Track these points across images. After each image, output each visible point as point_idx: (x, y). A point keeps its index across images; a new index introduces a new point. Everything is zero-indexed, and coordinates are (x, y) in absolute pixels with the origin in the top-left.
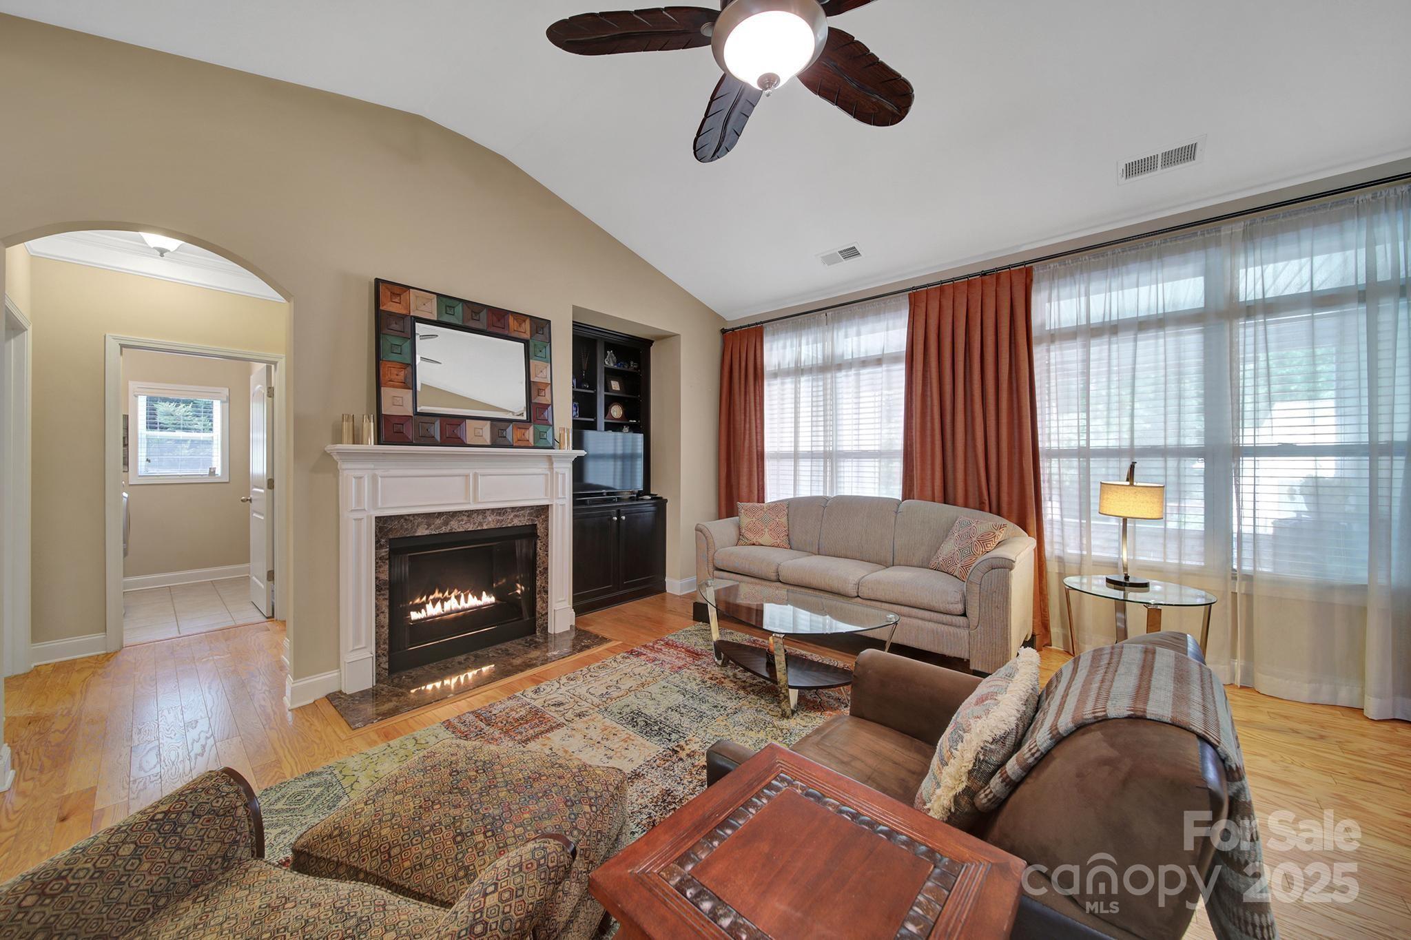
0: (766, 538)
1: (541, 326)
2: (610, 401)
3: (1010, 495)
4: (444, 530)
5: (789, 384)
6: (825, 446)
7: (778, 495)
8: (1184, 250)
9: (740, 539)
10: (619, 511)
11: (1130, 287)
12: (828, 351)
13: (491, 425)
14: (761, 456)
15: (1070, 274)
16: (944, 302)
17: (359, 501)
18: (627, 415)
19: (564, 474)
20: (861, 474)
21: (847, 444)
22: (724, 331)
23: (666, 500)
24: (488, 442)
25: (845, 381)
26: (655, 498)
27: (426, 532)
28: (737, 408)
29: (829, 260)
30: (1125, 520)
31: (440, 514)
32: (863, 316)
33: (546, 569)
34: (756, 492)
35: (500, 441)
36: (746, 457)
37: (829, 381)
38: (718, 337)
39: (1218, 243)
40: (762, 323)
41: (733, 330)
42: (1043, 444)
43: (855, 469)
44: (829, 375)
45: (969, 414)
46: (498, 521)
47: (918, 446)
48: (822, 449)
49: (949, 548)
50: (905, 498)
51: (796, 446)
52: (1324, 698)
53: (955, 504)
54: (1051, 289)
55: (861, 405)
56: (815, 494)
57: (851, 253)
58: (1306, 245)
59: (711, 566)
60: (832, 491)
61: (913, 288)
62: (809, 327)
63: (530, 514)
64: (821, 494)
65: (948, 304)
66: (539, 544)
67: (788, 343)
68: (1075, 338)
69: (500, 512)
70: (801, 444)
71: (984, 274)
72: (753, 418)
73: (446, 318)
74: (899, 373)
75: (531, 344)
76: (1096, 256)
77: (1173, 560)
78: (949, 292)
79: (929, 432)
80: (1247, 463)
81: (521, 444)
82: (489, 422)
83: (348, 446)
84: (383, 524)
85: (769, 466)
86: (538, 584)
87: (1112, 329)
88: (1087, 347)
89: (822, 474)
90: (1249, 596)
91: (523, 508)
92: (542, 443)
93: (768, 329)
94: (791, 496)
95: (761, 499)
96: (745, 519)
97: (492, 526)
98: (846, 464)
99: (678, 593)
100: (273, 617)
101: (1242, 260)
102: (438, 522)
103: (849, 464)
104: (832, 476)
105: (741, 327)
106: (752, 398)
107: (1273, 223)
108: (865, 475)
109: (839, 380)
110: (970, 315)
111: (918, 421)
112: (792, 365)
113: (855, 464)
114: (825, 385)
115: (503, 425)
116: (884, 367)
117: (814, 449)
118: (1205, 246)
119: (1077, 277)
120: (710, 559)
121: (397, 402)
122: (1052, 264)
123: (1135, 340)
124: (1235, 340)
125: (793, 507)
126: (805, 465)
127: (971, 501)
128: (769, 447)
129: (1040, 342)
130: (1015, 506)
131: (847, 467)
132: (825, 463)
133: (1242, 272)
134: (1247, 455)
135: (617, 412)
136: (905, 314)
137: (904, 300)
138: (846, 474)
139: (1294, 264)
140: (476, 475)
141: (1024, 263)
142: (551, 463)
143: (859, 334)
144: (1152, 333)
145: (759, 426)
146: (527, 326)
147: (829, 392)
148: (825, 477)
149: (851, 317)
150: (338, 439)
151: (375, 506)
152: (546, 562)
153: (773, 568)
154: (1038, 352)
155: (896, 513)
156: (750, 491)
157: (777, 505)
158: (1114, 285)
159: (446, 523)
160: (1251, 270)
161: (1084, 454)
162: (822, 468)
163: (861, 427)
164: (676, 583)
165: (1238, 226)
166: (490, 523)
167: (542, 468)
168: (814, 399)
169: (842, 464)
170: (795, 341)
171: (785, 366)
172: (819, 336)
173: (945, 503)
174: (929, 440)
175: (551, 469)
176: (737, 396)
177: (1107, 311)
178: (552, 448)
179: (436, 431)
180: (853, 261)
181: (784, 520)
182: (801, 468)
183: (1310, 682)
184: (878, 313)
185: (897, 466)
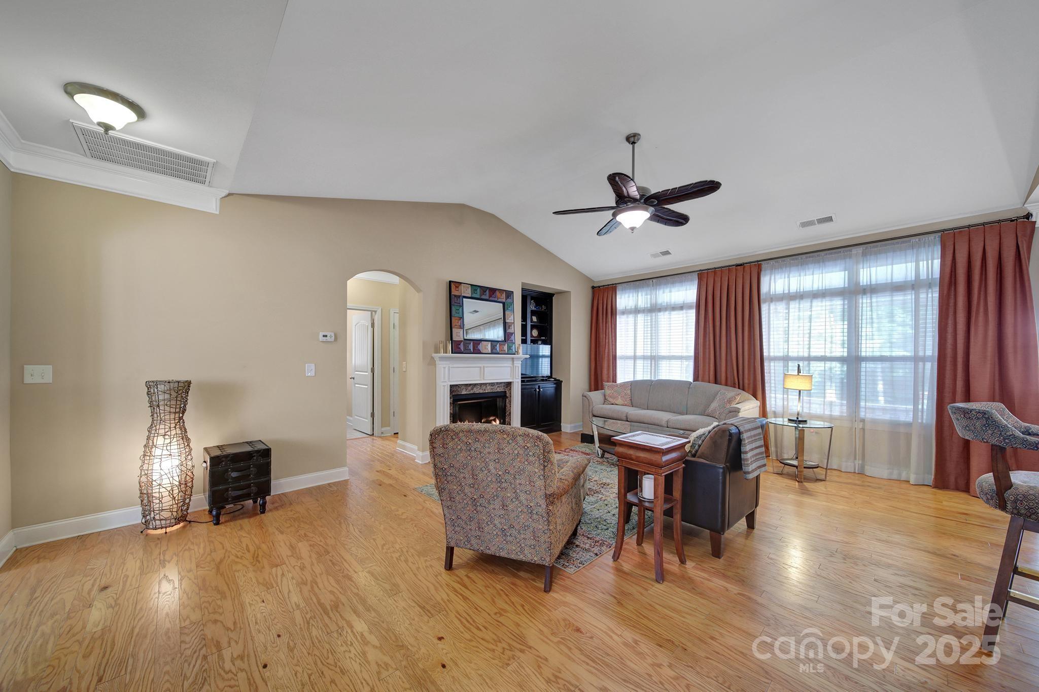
0: (619, 401)
1: (509, 294)
2: (533, 327)
3: (749, 380)
4: (472, 392)
5: (631, 318)
6: (651, 353)
7: (625, 379)
8: (835, 259)
9: (605, 400)
10: (539, 386)
11: (809, 275)
12: (654, 301)
13: (491, 344)
14: (615, 358)
15: (781, 267)
16: (716, 279)
17: (444, 378)
18: (540, 335)
19: (518, 367)
20: (671, 368)
21: (663, 352)
22: (593, 287)
23: (562, 381)
24: (490, 352)
25: (663, 317)
26: (555, 380)
27: (465, 393)
28: (601, 330)
29: (655, 256)
30: (800, 391)
31: (470, 385)
32: (673, 283)
33: (510, 413)
34: (612, 378)
35: (494, 351)
36: (606, 358)
37: (654, 317)
38: (590, 290)
39: (850, 257)
40: (616, 284)
41: (599, 287)
42: (765, 354)
43: (668, 365)
44: (654, 314)
45: (729, 338)
46: (492, 389)
47: (702, 354)
48: (649, 354)
49: (714, 405)
50: (694, 380)
51: (635, 353)
52: (895, 477)
53: (721, 384)
54: (771, 274)
55: (672, 328)
56: (645, 379)
57: (667, 253)
58: (890, 261)
59: (591, 414)
60: (655, 377)
61: (700, 270)
62: (643, 287)
63: (504, 386)
64: (649, 379)
65: (718, 280)
66: (507, 401)
67: (631, 295)
68: (782, 300)
69: (492, 384)
70: (637, 351)
71: (737, 265)
72: (610, 336)
73: (474, 296)
74: (692, 314)
75: (506, 304)
76: (793, 260)
77: (827, 413)
78: (719, 274)
79: (707, 347)
80: (863, 365)
81: (502, 352)
82: (490, 343)
83: (442, 354)
84: (453, 388)
85: (619, 363)
86: (507, 420)
87: (799, 296)
88: (788, 304)
89: (649, 368)
90: (863, 429)
91: (501, 383)
92: (510, 352)
93: (619, 287)
94: (632, 380)
95: (614, 381)
96: (608, 392)
97: (489, 391)
98: (663, 362)
99: (568, 431)
100: (373, 434)
101: (861, 266)
102: (470, 388)
103: (665, 362)
104: (655, 369)
105: (604, 286)
106: (610, 325)
107: (876, 249)
108: (673, 368)
109: (659, 317)
110: (729, 287)
111: (702, 340)
112: (633, 307)
113: (668, 362)
114: (651, 319)
115: (494, 343)
116: (684, 311)
117: (645, 354)
118: (845, 258)
119: (784, 269)
120: (590, 411)
121: (458, 335)
122: (772, 262)
123: (811, 302)
124: (857, 305)
125: (634, 385)
126: (640, 363)
127: (729, 382)
128: (619, 353)
129: (765, 302)
130: (751, 386)
131: (664, 364)
132: (651, 362)
133: (861, 270)
134: (863, 361)
135: (535, 333)
136: (696, 282)
137: (695, 276)
138: (663, 368)
139: (885, 267)
140: (484, 367)
141: (758, 261)
142: (513, 361)
143: (670, 292)
144: (819, 300)
145: (614, 341)
146: (504, 295)
147: (654, 323)
148: (651, 370)
149: (666, 284)
150: (437, 351)
151: (449, 381)
152: (510, 410)
153: (625, 415)
154: (764, 308)
155: (689, 388)
156: (609, 377)
157: (624, 385)
158: (802, 274)
159: (472, 389)
160: (865, 270)
161: (786, 359)
162: (649, 365)
163: (671, 342)
164: (567, 426)
165: (860, 250)
166: (488, 390)
167: (509, 364)
168: (645, 329)
169: (661, 362)
170: (635, 295)
171: (628, 308)
172: (649, 292)
173: (716, 383)
174: (707, 351)
175: (513, 364)
176: (601, 324)
177: (798, 286)
178: (515, 354)
179: (471, 347)
180: (668, 256)
181: (629, 392)
182: (637, 365)
183: (888, 469)
184: (681, 282)
185: (691, 364)
